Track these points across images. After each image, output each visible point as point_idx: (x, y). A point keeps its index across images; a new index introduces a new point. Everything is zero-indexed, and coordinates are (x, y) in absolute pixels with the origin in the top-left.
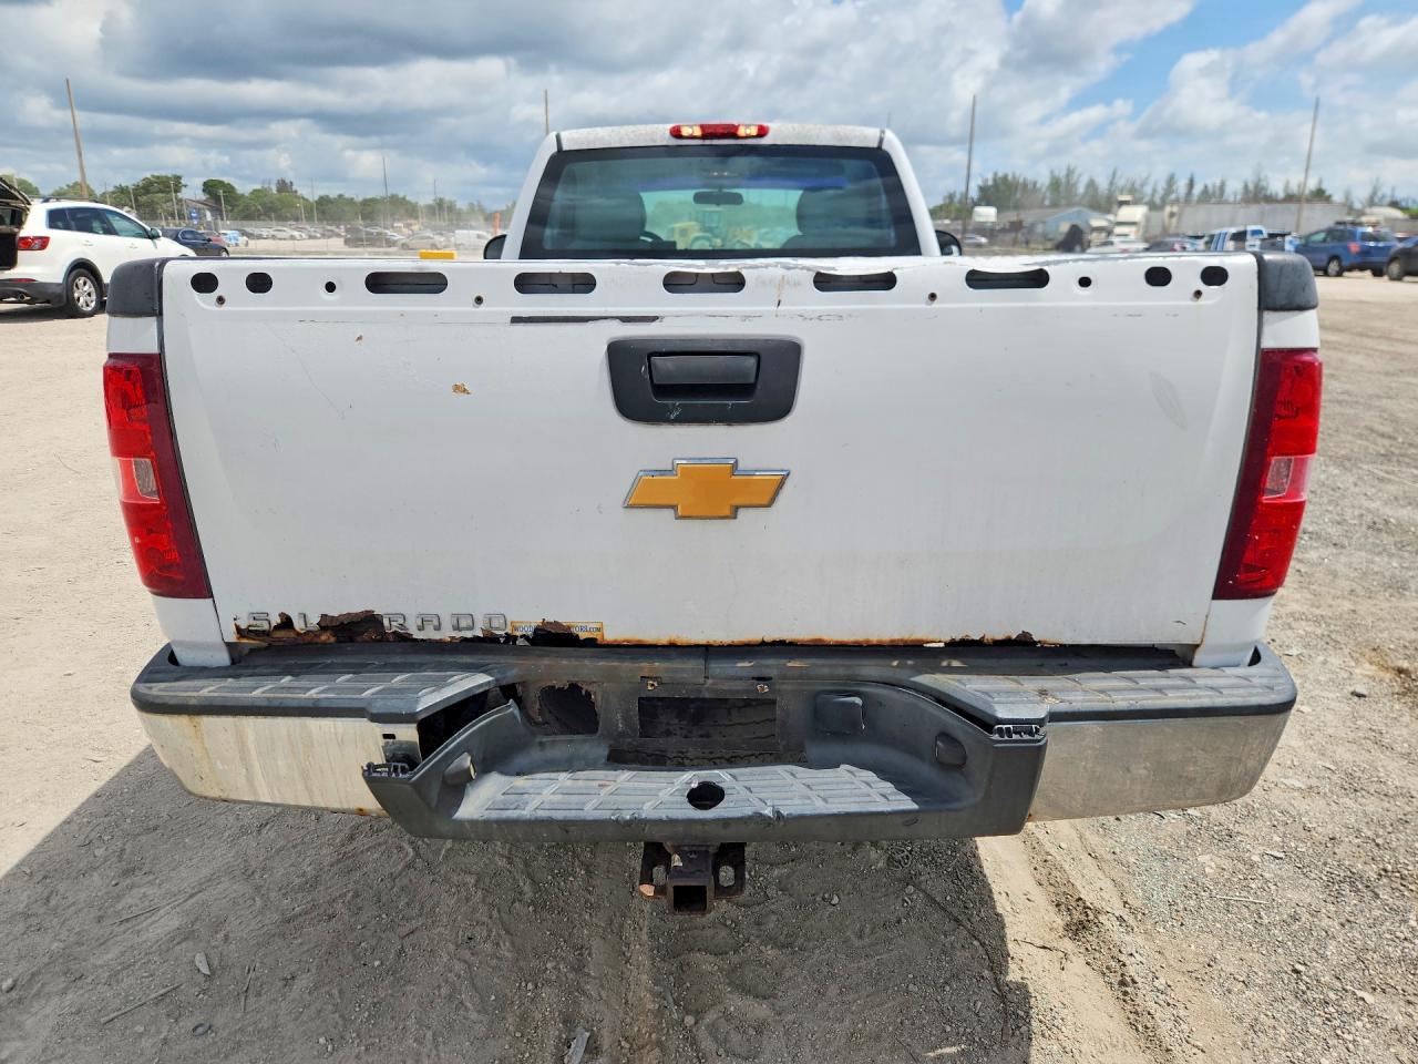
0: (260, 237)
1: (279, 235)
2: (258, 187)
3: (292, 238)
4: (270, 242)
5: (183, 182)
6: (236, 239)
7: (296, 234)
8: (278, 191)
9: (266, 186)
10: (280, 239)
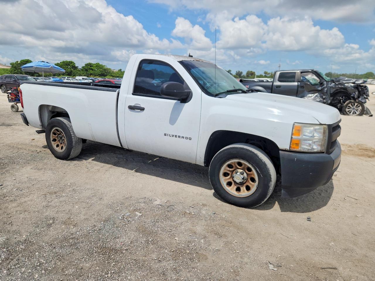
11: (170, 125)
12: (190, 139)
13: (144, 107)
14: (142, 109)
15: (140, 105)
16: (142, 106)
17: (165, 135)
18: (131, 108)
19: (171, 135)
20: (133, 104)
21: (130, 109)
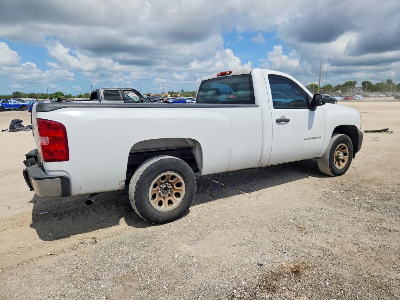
0: (370, 97)
1: (376, 96)
2: (380, 82)
3: (381, 97)
4: (373, 98)
5: (356, 82)
6: (360, 97)
7: (382, 95)
8: (387, 83)
9: (383, 82)
10: (377, 97)
11: (308, 130)
12: (320, 138)
13: (289, 119)
14: (287, 121)
15: (285, 117)
16: (287, 118)
17: (305, 139)
18: (278, 121)
19: (309, 139)
20: (279, 118)
21: (277, 123)
